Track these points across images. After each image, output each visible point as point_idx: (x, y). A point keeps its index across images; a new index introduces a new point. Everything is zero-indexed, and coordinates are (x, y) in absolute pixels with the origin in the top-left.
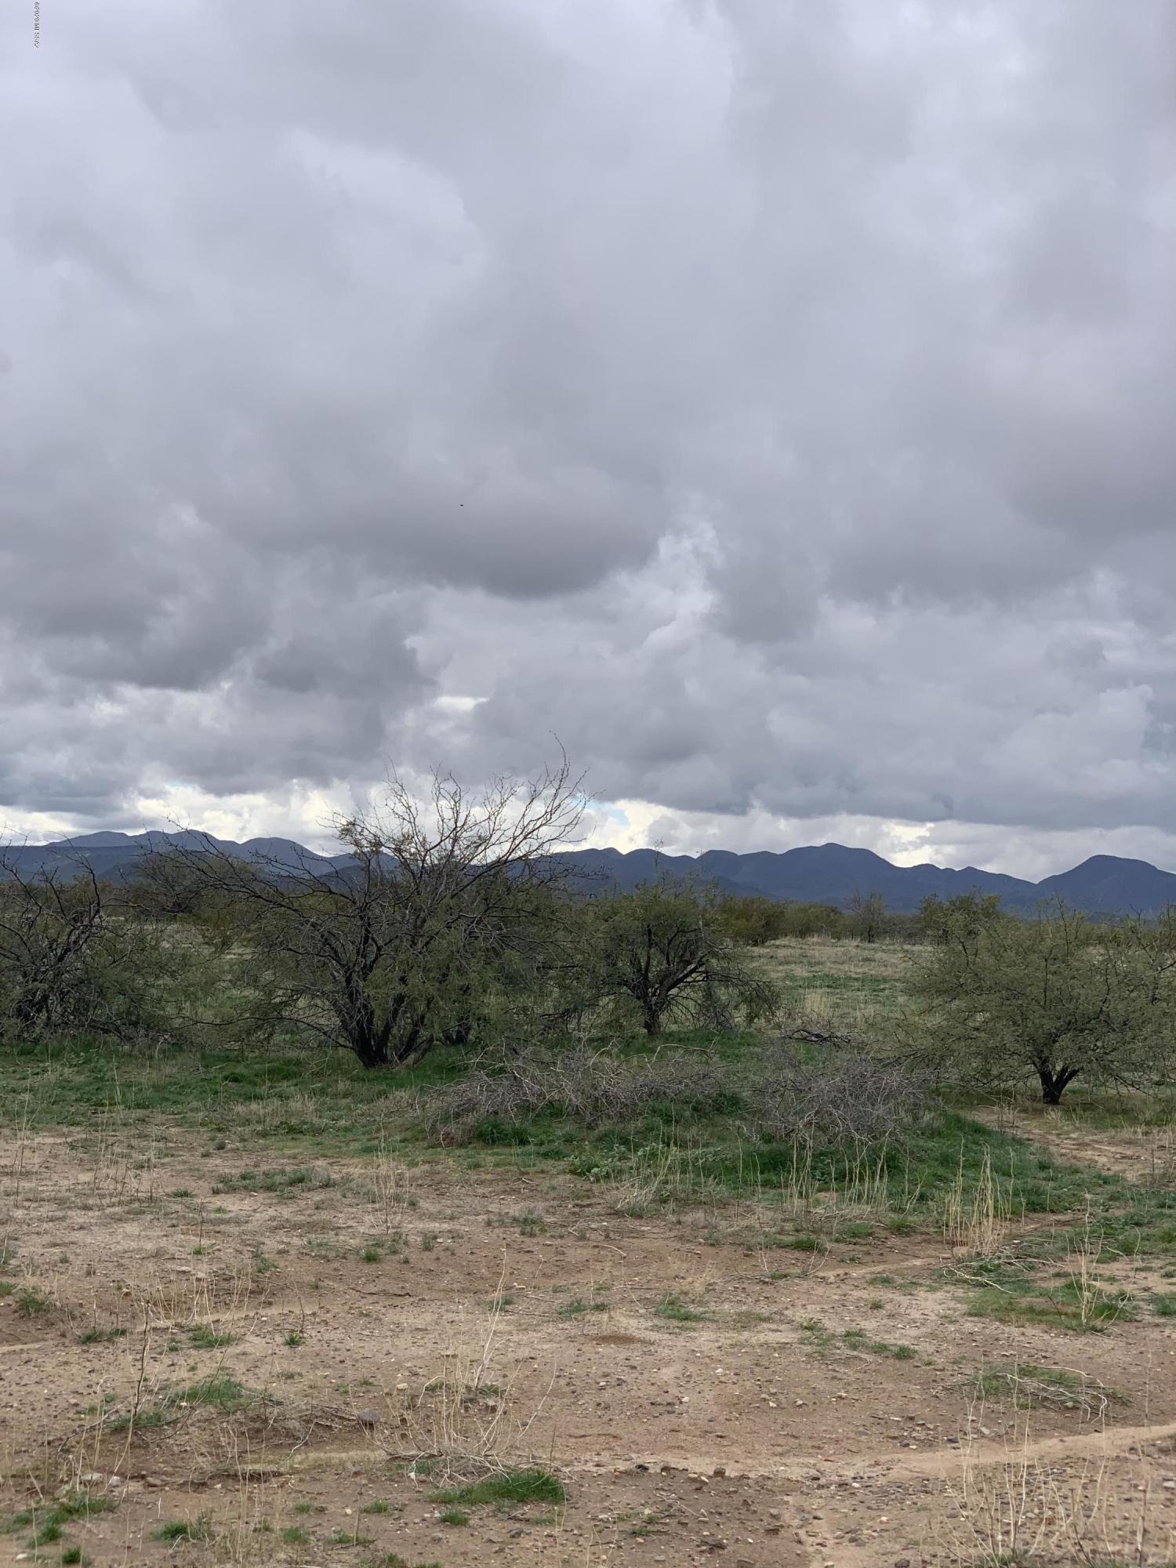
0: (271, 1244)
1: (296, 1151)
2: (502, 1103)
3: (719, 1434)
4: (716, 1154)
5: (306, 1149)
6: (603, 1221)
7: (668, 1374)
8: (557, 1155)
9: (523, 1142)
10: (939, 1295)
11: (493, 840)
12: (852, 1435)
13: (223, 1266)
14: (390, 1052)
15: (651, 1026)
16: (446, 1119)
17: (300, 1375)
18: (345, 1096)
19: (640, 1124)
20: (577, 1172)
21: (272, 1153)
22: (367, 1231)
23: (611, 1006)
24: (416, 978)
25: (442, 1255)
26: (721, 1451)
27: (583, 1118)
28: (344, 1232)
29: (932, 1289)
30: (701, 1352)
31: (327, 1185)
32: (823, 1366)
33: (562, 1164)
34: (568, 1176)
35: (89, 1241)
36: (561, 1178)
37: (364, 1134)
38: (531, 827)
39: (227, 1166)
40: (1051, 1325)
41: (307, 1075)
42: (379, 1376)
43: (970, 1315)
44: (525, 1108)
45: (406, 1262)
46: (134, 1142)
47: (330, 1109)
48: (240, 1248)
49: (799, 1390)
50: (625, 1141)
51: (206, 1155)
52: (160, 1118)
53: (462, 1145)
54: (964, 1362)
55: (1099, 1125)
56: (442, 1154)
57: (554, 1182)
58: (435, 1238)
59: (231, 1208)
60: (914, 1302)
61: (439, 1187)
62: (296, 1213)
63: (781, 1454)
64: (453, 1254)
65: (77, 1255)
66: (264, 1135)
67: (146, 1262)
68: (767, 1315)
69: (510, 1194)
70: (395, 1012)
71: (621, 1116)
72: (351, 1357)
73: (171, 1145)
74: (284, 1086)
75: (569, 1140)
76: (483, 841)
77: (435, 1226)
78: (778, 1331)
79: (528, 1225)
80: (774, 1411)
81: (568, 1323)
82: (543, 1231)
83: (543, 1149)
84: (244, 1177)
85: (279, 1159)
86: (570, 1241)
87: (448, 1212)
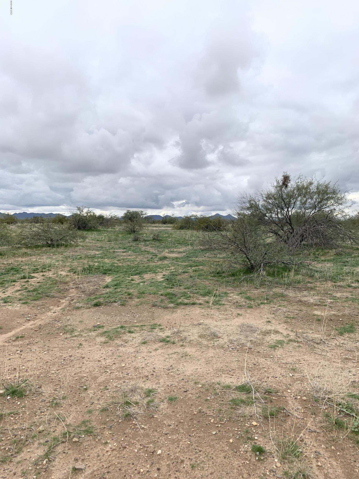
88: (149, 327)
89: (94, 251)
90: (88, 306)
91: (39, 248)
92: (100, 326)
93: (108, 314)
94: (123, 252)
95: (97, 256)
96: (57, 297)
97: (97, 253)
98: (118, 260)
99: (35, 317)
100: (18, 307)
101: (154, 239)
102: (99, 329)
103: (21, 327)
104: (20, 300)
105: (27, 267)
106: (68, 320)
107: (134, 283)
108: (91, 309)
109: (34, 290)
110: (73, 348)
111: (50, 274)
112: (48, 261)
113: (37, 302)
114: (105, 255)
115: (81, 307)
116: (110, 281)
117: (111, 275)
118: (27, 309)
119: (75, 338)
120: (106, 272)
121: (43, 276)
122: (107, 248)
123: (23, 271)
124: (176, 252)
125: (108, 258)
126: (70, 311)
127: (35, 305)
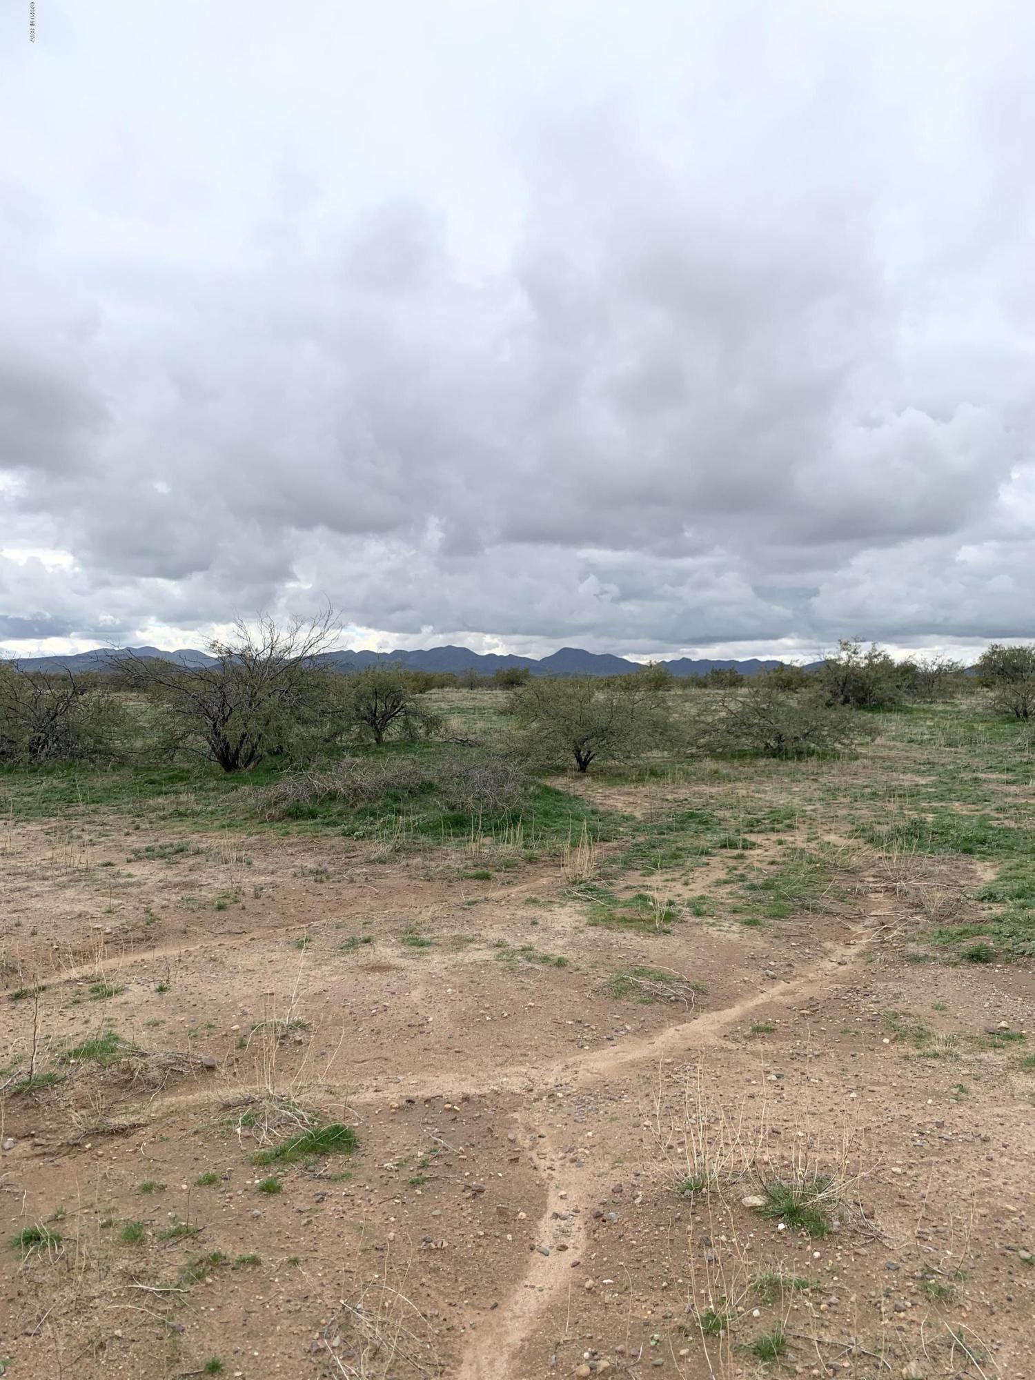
0: (158, 900)
1: (181, 829)
2: (302, 794)
3: (457, 1049)
4: (424, 819)
5: (188, 827)
6: (363, 868)
7: (416, 995)
8: (335, 824)
9: (314, 817)
10: (567, 909)
11: (293, 648)
12: (544, 1041)
13: (124, 921)
14: (240, 762)
15: (378, 740)
16: (269, 806)
17: (163, 1022)
18: (213, 790)
19: (380, 803)
20: (348, 834)
21: (168, 831)
22: (220, 887)
23: (358, 730)
24: (252, 724)
25: (267, 901)
26: (460, 1066)
27: (348, 802)
28: (205, 888)
29: (562, 906)
30: (435, 974)
31: (198, 852)
32: (514, 978)
33: (338, 829)
34: (341, 838)
35: (39, 906)
36: (337, 838)
37: (222, 815)
38: (313, 642)
39: (137, 842)
40: (639, 929)
41: (192, 779)
42: (220, 1017)
43: (590, 925)
44: (315, 797)
45: (244, 908)
46: (86, 827)
47: (205, 799)
48: (137, 905)
49: (502, 1002)
50: (373, 814)
51: (127, 834)
52: (106, 809)
53: (279, 820)
54: (598, 965)
55: (612, 784)
56: (266, 826)
57: (333, 842)
58: (262, 889)
59: (137, 873)
60: (554, 917)
61: (265, 849)
62: (177, 875)
63: (501, 1065)
64: (273, 900)
65: (28, 918)
66: (164, 818)
67: (74, 921)
68: (471, 937)
69: (307, 852)
70: (242, 742)
71: (370, 799)
72: (201, 1000)
73: (108, 828)
74: (179, 786)
75: (340, 814)
76: (288, 649)
77: (262, 879)
78: (480, 949)
79: (319, 875)
80: (490, 1023)
81: (348, 956)
82: (328, 878)
83: (326, 821)
84: (147, 850)
85: (170, 837)
86: (344, 884)
87: (271, 868)
89: (909, 776)
90: (946, 956)
91: (748, 761)
92: (1009, 1032)
94: (1008, 783)
95: (924, 790)
96: (838, 914)
97: (921, 781)
98: (998, 810)
99: (787, 969)
100: (733, 932)
102: (1009, 1045)
103: (755, 996)
104: (735, 912)
105: (728, 814)
106: (897, 996)
108: (961, 969)
109: (767, 886)
110: (937, 1095)
111: (798, 839)
112: (782, 800)
113: (784, 924)
114: (951, 791)
115: (926, 956)
116: (994, 878)
117: (990, 857)
118: (760, 943)
119: (935, 1063)
120: (970, 847)
121: (780, 843)
122: (949, 767)
123: (719, 824)
125: (963, 799)
126: (891, 964)
127: (780, 933)
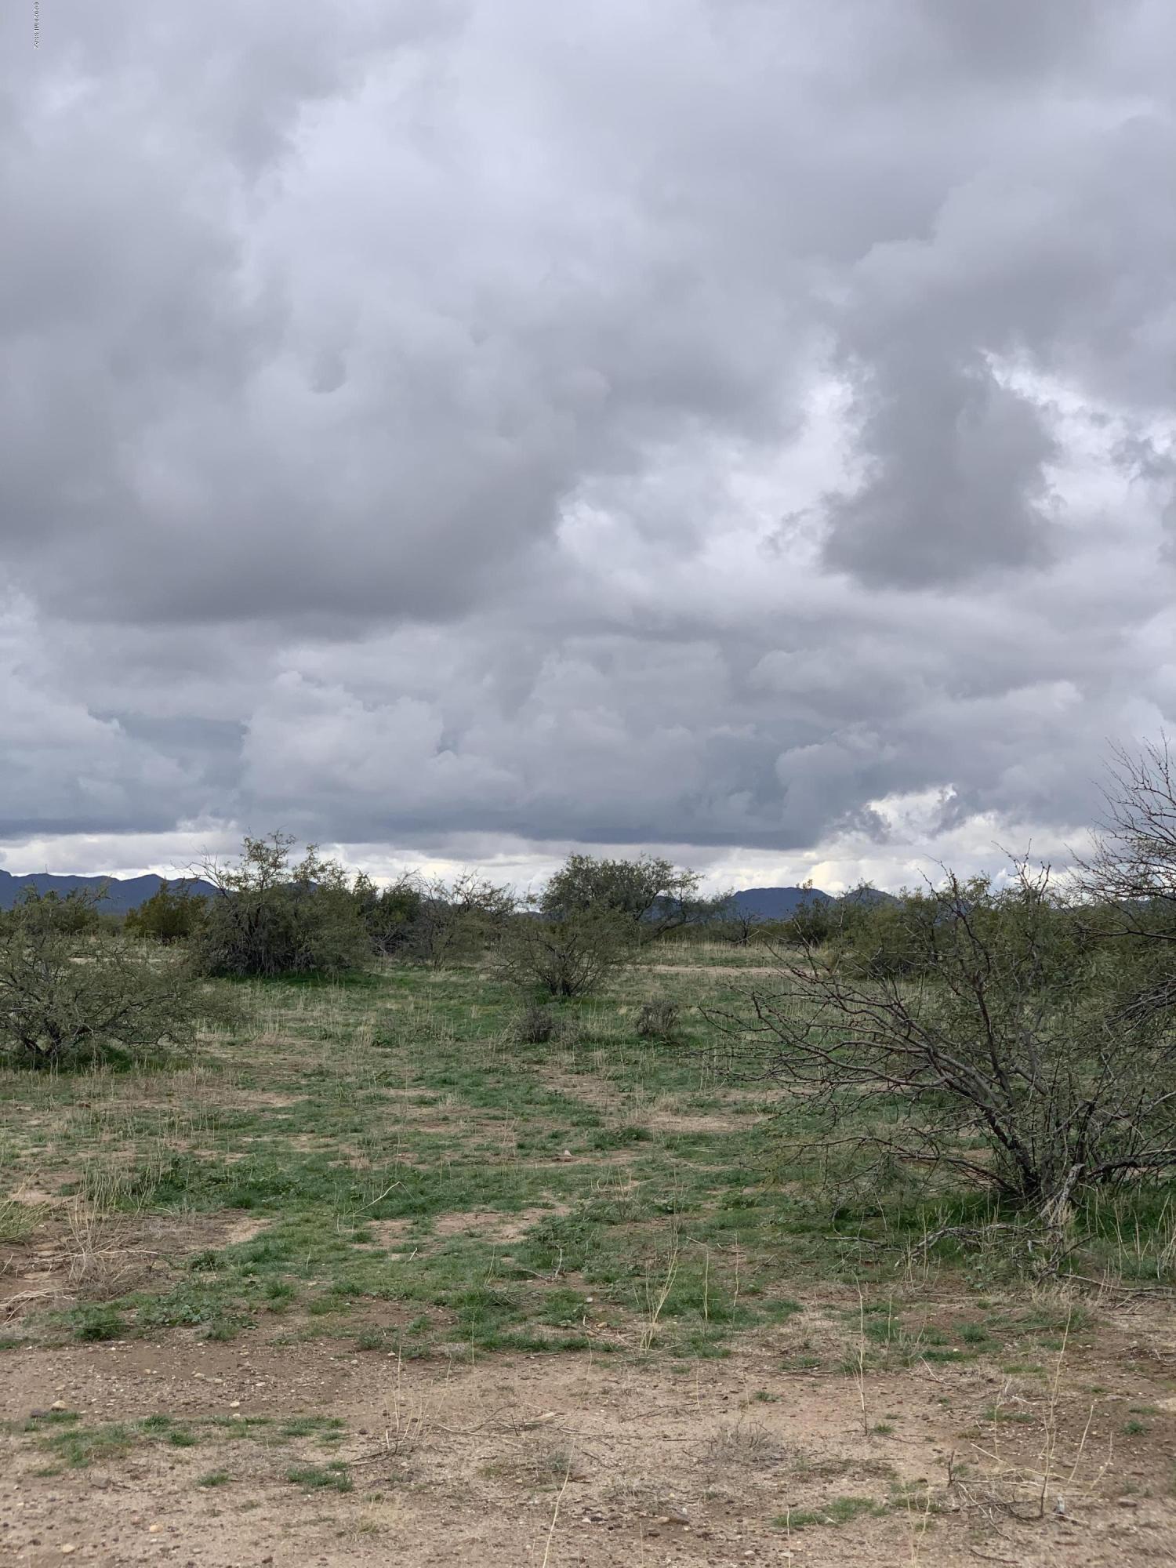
88: (280, 1428)
89: (264, 1096)
90: (56, 1337)
92: (60, 1414)
93: (127, 1372)
94: (421, 1102)
95: (267, 1117)
97: (279, 1102)
98: (364, 1144)
101: (647, 1034)
102: (47, 1427)
107: (359, 1252)
108: (68, 1353)
114: (314, 1117)
115: (27, 1339)
116: (249, 1238)
117: (275, 1212)
120: (254, 1198)
122: (349, 1080)
124: (727, 1110)
125: (319, 1131)
